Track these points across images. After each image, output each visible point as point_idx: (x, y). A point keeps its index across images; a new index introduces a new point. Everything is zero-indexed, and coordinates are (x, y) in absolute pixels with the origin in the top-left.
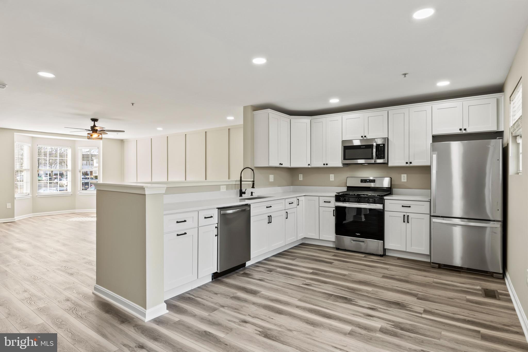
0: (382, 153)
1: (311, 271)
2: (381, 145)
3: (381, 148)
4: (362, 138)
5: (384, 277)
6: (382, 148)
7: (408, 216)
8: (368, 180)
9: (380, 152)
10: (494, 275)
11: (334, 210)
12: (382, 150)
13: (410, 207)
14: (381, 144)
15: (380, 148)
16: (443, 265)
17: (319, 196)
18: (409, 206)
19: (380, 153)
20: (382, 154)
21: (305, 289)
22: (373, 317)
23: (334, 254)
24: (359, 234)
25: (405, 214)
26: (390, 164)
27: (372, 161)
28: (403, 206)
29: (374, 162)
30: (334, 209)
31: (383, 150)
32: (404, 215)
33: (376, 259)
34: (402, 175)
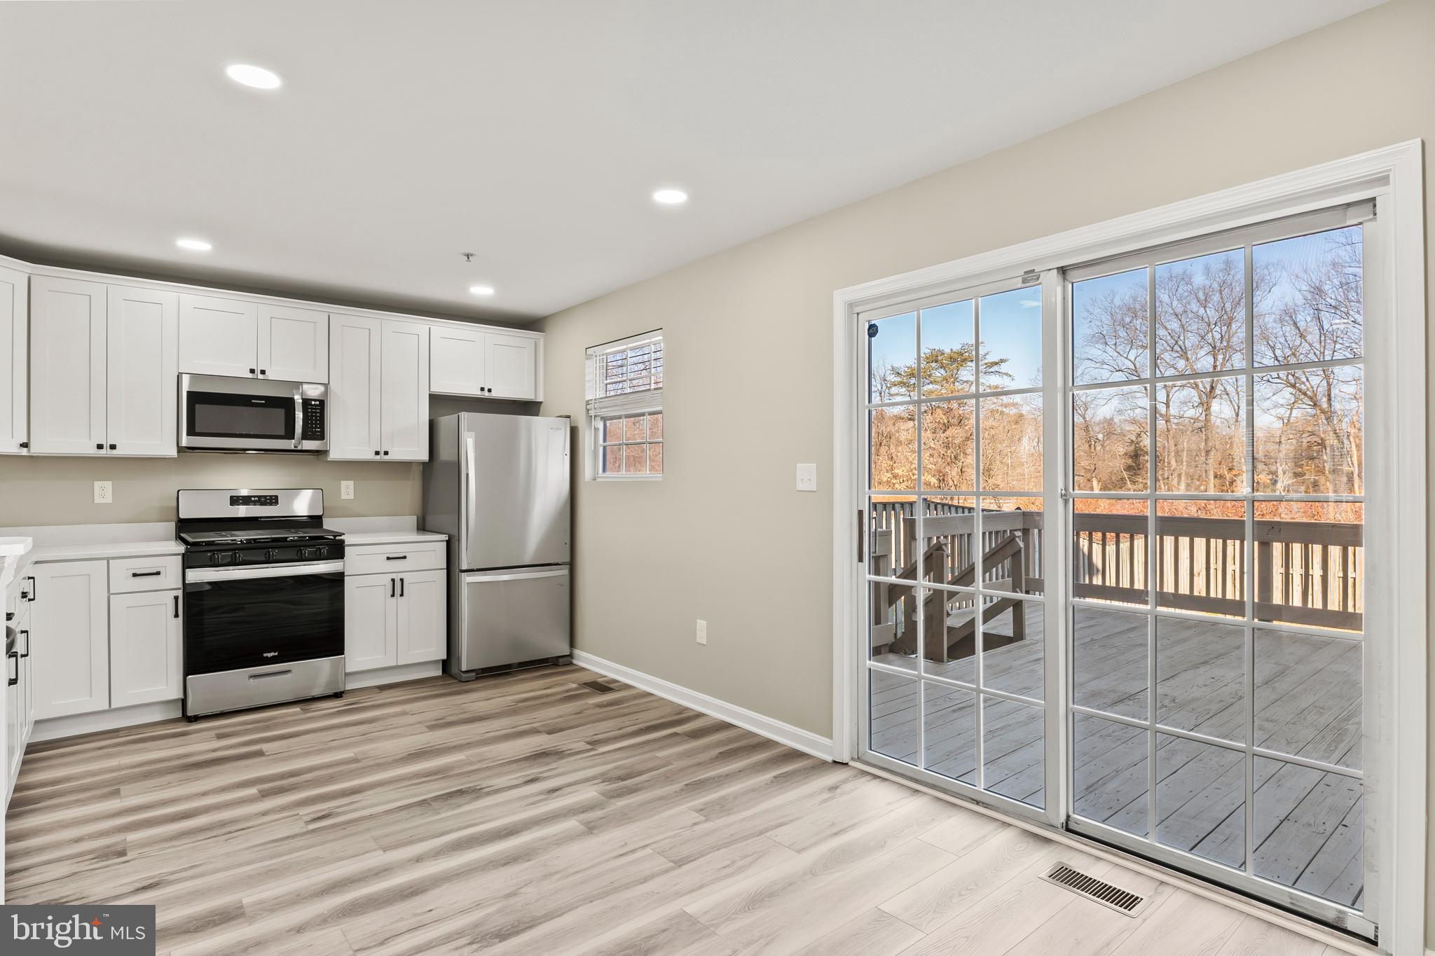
0: (316, 424)
1: (253, 791)
2: (313, 403)
3: (314, 409)
4: (250, 376)
5: (432, 728)
6: (318, 411)
7: (402, 580)
8: (254, 497)
9: (312, 420)
10: (561, 660)
11: (176, 598)
12: (316, 416)
13: (405, 557)
14: (315, 400)
15: (310, 410)
16: (480, 671)
17: (108, 559)
18: (402, 556)
19: (312, 424)
20: (316, 427)
21: (343, 827)
22: (560, 789)
23: (213, 733)
24: (275, 652)
25: (394, 576)
26: (334, 455)
27: (290, 444)
28: (388, 558)
29: (295, 447)
30: (180, 593)
31: (318, 415)
32: (393, 580)
33: (343, 704)
34: (342, 482)
